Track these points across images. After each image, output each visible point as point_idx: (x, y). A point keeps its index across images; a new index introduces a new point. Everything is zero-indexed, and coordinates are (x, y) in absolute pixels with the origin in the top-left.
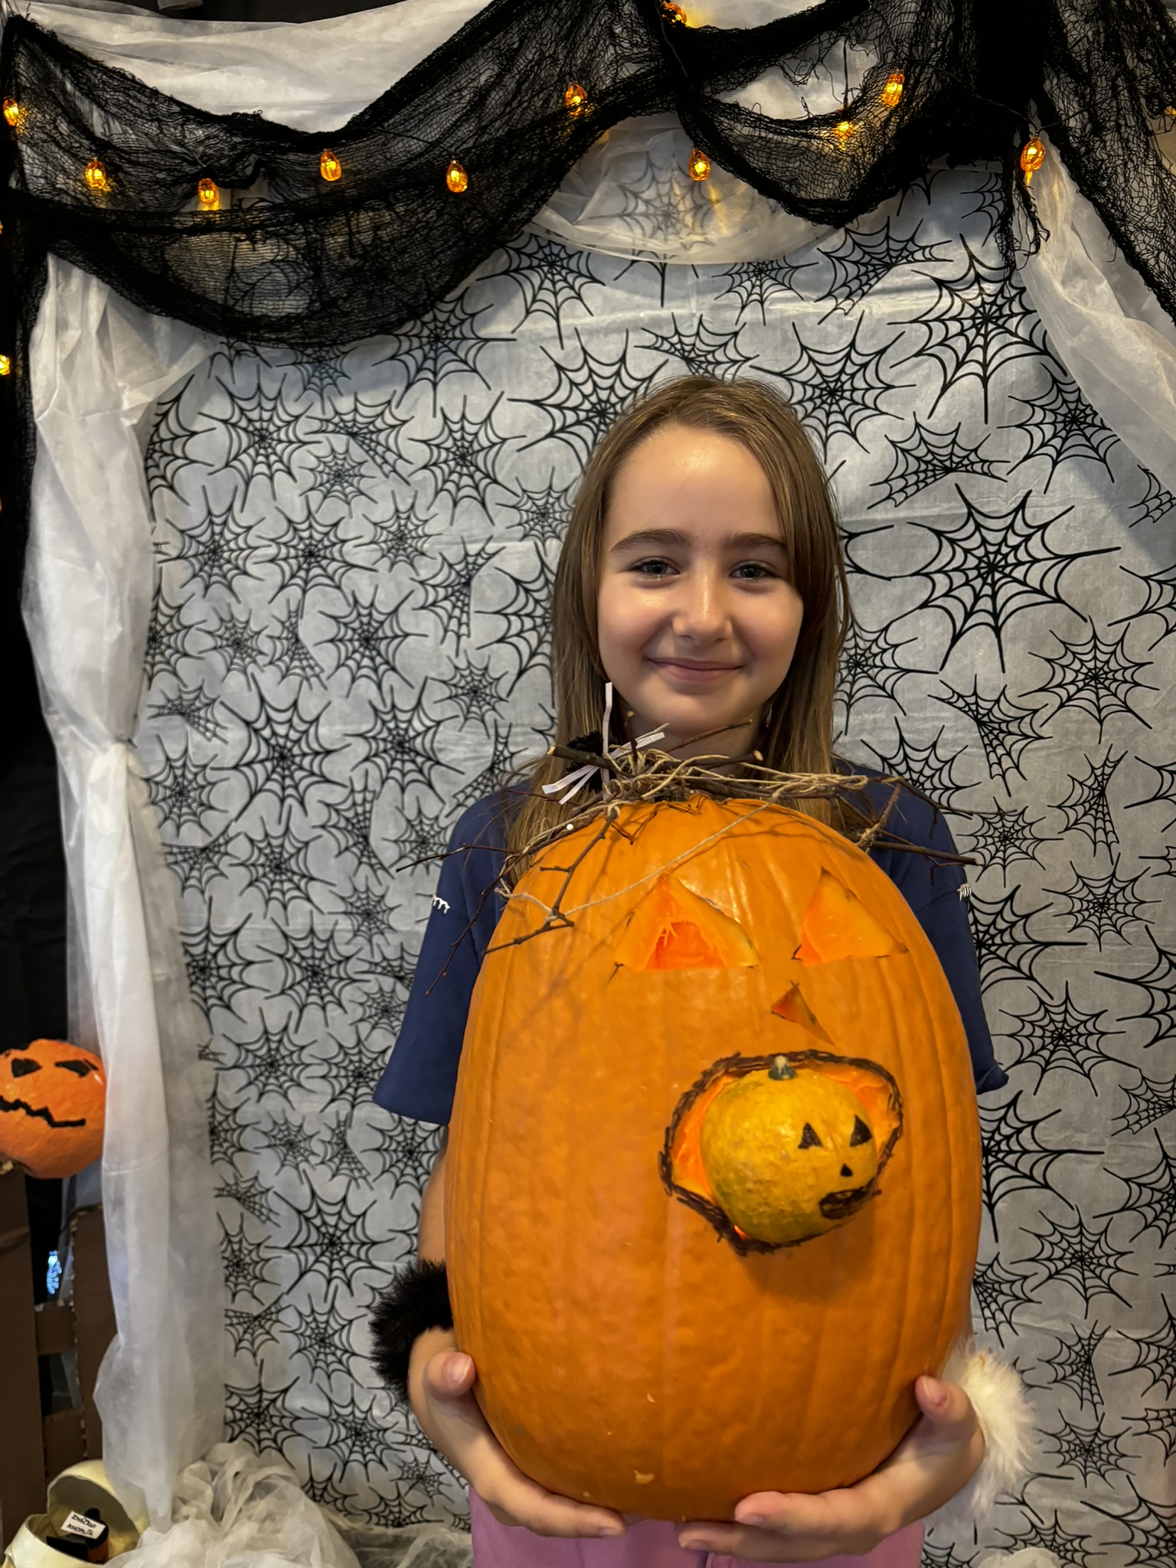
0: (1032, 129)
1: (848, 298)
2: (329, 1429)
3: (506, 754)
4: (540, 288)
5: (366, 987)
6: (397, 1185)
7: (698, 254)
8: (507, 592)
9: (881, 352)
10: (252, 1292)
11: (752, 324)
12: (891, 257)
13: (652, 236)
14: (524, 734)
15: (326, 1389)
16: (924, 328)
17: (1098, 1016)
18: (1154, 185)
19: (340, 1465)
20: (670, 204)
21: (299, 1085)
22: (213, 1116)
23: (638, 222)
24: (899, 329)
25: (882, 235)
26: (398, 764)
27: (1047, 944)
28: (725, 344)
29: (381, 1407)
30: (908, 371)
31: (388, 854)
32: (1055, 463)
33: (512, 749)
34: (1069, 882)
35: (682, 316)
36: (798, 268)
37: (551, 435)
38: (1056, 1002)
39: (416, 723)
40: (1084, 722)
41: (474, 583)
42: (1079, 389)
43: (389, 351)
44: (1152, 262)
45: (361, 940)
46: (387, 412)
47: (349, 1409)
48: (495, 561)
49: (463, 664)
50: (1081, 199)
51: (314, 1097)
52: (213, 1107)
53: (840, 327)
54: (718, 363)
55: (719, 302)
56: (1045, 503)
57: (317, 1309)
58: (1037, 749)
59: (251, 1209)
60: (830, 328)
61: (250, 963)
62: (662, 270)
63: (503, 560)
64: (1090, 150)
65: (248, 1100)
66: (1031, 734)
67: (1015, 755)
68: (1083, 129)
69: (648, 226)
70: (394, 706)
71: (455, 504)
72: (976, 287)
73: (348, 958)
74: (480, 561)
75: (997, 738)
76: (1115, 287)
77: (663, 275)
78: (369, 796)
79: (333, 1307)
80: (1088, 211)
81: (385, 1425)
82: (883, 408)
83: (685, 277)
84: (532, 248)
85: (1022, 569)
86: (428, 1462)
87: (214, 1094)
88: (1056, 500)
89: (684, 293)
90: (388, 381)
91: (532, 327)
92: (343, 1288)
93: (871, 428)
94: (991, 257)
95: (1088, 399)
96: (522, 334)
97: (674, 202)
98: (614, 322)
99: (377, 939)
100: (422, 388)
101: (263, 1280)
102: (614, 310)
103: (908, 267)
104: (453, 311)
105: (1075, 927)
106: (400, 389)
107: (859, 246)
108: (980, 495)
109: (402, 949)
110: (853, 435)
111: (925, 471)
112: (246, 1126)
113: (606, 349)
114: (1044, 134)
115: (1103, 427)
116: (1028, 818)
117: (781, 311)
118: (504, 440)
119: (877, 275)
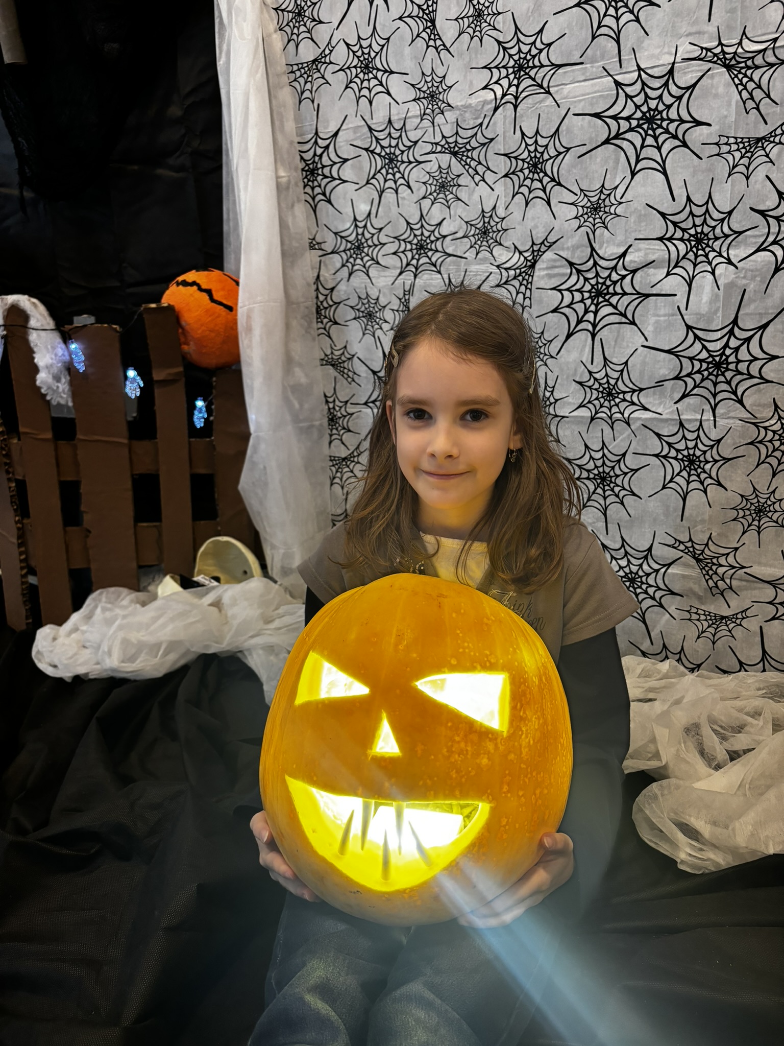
10: (341, 440)
21: (378, 263)
22: (317, 297)
31: (450, 33)
45: (426, 123)
51: (387, 273)
52: (317, 289)
59: (342, 373)
61: (346, 160)
65: (342, 279)
73: (416, 143)
87: (318, 277)
99: (439, 119)
101: (349, 431)
109: (458, 124)
112: (339, 303)
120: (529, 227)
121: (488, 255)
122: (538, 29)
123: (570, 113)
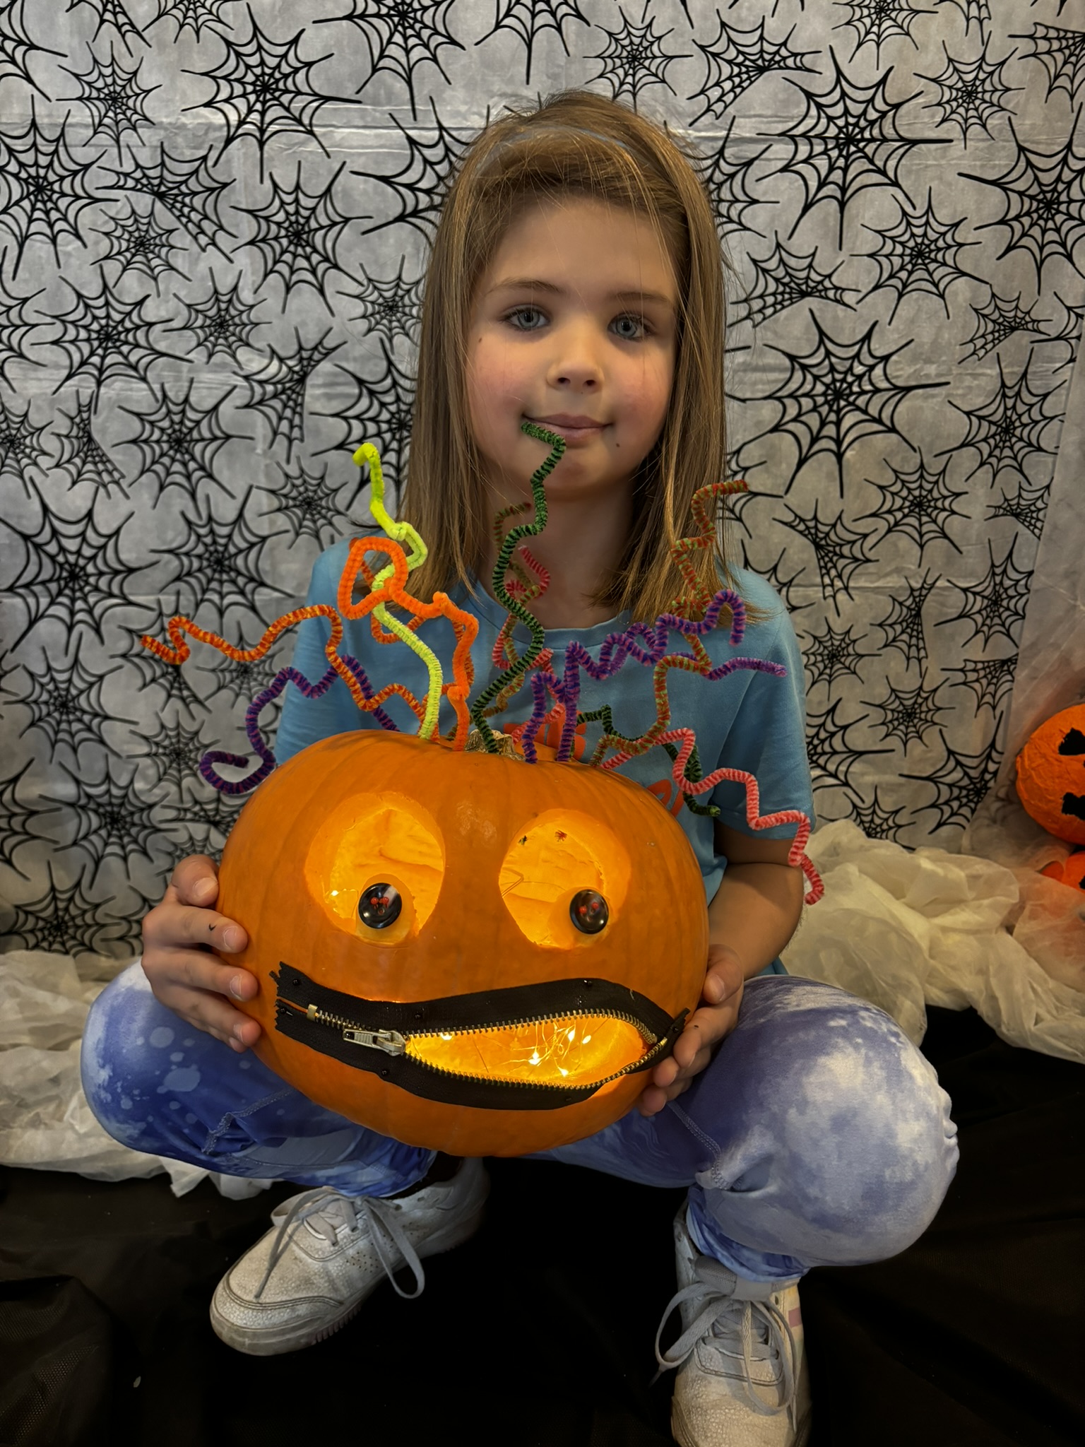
2: (76, 821)
5: (112, 209)
6: (162, 488)
15: (72, 767)
17: (956, 225)
19: (90, 866)
21: (21, 355)
27: (914, 142)
29: (145, 778)
34: (938, 67)
38: (918, 213)
45: (104, 139)
51: (42, 373)
57: (54, 665)
73: (86, 167)
79: (76, 661)
81: (151, 800)
92: (89, 635)
99: (127, 137)
105: (943, 121)
109: (163, 151)
120: (294, 323)
121: (229, 359)
122: (290, 38)
123: (346, 170)
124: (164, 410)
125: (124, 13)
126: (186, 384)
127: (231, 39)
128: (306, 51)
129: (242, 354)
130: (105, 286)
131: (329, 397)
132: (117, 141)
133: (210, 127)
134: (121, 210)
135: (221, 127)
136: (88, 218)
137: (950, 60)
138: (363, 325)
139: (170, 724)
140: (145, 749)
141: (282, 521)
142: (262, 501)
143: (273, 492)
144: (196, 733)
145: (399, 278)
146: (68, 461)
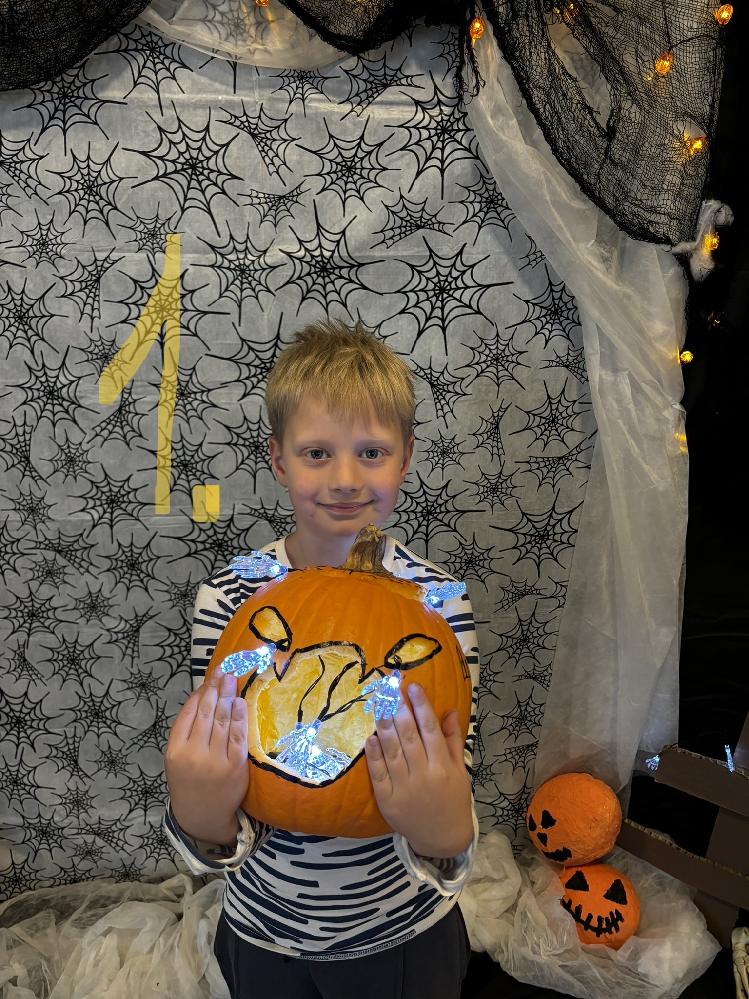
0: (477, 9)
1: (359, 104)
2: (24, 833)
3: (130, 400)
4: (144, 67)
5: (34, 558)
6: (64, 681)
7: (258, 59)
8: (127, 287)
9: (380, 145)
11: (296, 115)
12: (387, 80)
13: (226, 40)
14: (143, 386)
15: (21, 811)
16: (407, 132)
17: (490, 549)
18: (545, 59)
19: (32, 853)
20: (239, 18)
23: (216, 28)
24: (392, 130)
25: (381, 64)
26: (49, 407)
27: (465, 512)
28: (279, 127)
29: (60, 815)
30: (397, 159)
31: (45, 469)
32: (480, 228)
33: (135, 397)
34: (477, 477)
35: (248, 102)
36: (327, 78)
37: (156, 178)
38: (468, 543)
39: (62, 378)
40: (490, 385)
41: (102, 280)
42: (495, 182)
43: (27, 100)
44: (542, 110)
45: (28, 527)
46: (27, 147)
47: (38, 820)
48: (117, 266)
49: (96, 337)
50: (504, 62)
53: (354, 124)
54: (274, 140)
55: (273, 95)
56: (474, 252)
57: (9, 763)
58: (463, 401)
60: (348, 124)
62: (234, 66)
63: (123, 265)
64: (510, 30)
66: (460, 392)
67: (451, 404)
68: (507, 15)
69: (224, 31)
70: (44, 366)
71: (85, 223)
72: (438, 108)
74: (106, 265)
75: (441, 394)
76: (519, 123)
77: (234, 70)
78: (28, 429)
79: (21, 760)
80: (507, 71)
81: (63, 825)
82: (380, 182)
83: (251, 75)
84: (137, 35)
85: (460, 292)
86: (94, 842)
88: (480, 250)
89: (250, 85)
90: (28, 124)
91: (139, 96)
92: (28, 748)
93: (373, 195)
94: (448, 89)
95: (500, 189)
96: (132, 100)
97: (242, 17)
98: (201, 100)
100: (54, 132)
102: (200, 91)
103: (398, 88)
104: (77, 75)
105: (480, 502)
106: (37, 131)
107: (367, 69)
108: (437, 244)
109: (59, 532)
110: (362, 199)
111: (405, 227)
113: (196, 120)
114: (484, 13)
115: (507, 208)
116: (457, 441)
117: (317, 108)
118: (121, 179)
119: (378, 91)
121: (98, 622)
122: (125, 478)
123: (157, 535)
124: (64, 646)
125: (36, 471)
126: (76, 634)
127: (93, 480)
128: (133, 484)
129: (105, 619)
130: (31, 593)
131: (153, 637)
132: (35, 528)
133: (83, 521)
134: (39, 558)
135: (89, 521)
136: (20, 563)
137: (483, 474)
138: (170, 604)
139: (73, 788)
140: (60, 801)
141: (129, 694)
142: (117, 686)
143: (124, 681)
144: (87, 791)
145: (189, 582)
146: (14, 670)
